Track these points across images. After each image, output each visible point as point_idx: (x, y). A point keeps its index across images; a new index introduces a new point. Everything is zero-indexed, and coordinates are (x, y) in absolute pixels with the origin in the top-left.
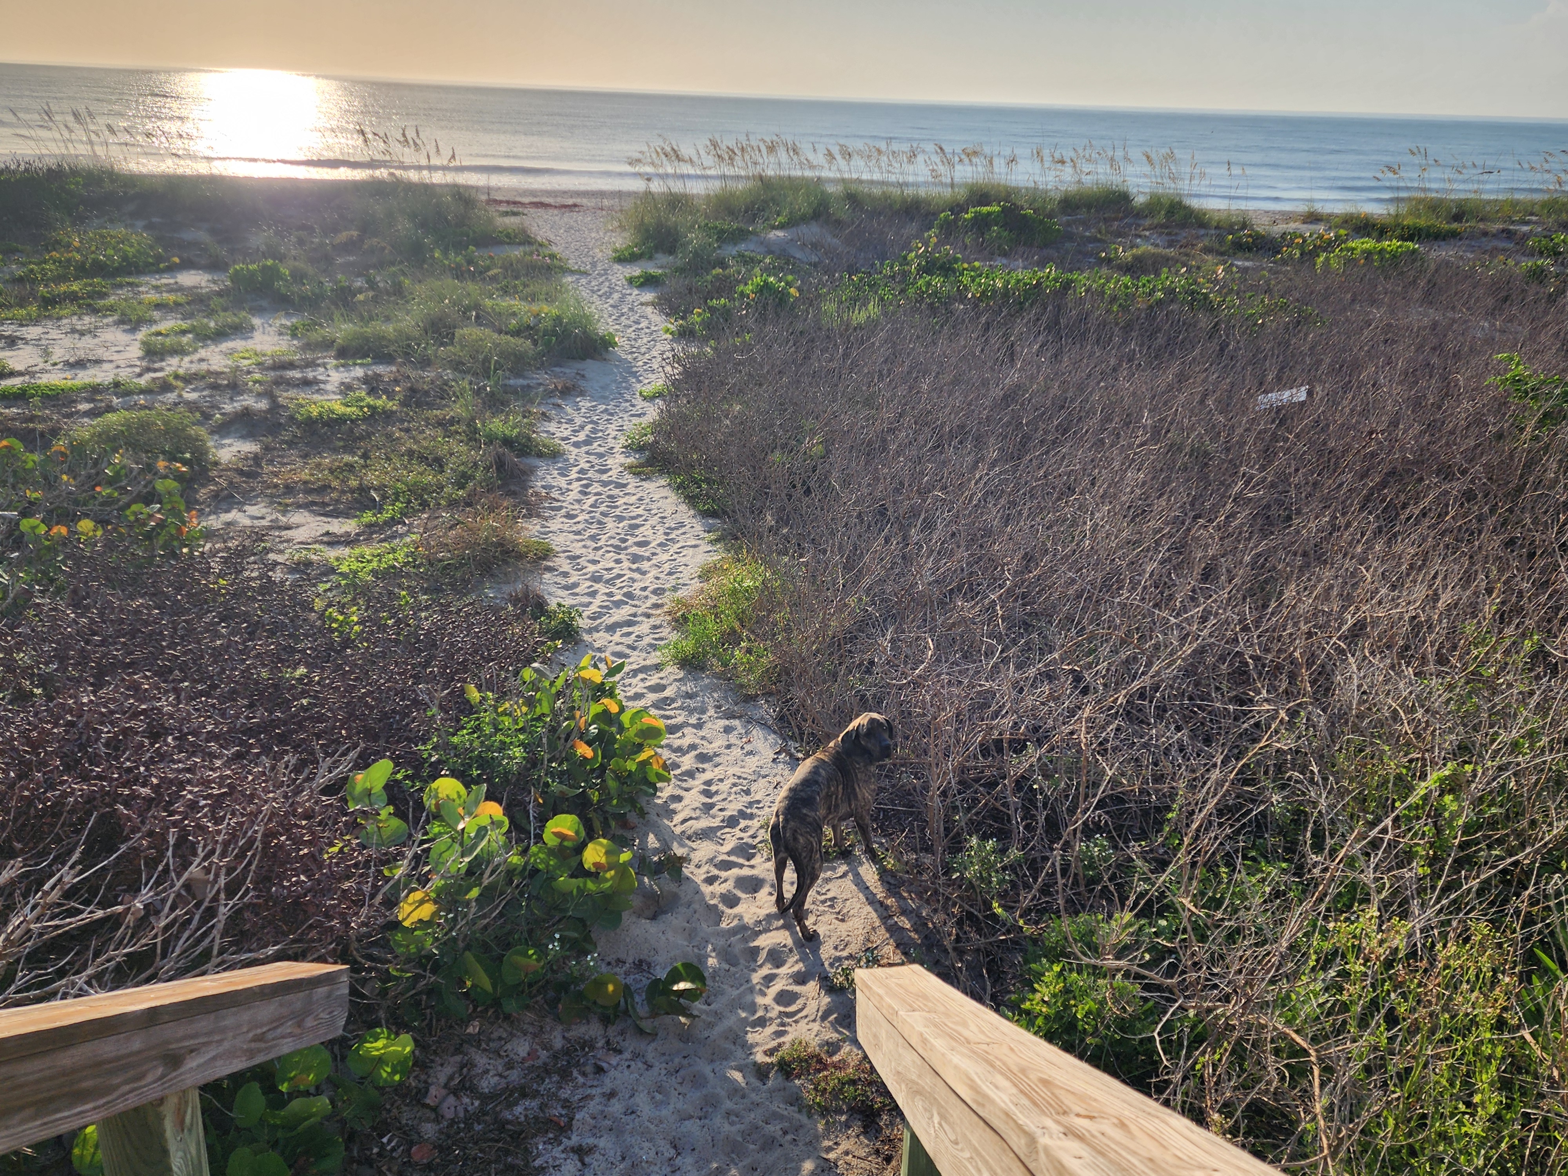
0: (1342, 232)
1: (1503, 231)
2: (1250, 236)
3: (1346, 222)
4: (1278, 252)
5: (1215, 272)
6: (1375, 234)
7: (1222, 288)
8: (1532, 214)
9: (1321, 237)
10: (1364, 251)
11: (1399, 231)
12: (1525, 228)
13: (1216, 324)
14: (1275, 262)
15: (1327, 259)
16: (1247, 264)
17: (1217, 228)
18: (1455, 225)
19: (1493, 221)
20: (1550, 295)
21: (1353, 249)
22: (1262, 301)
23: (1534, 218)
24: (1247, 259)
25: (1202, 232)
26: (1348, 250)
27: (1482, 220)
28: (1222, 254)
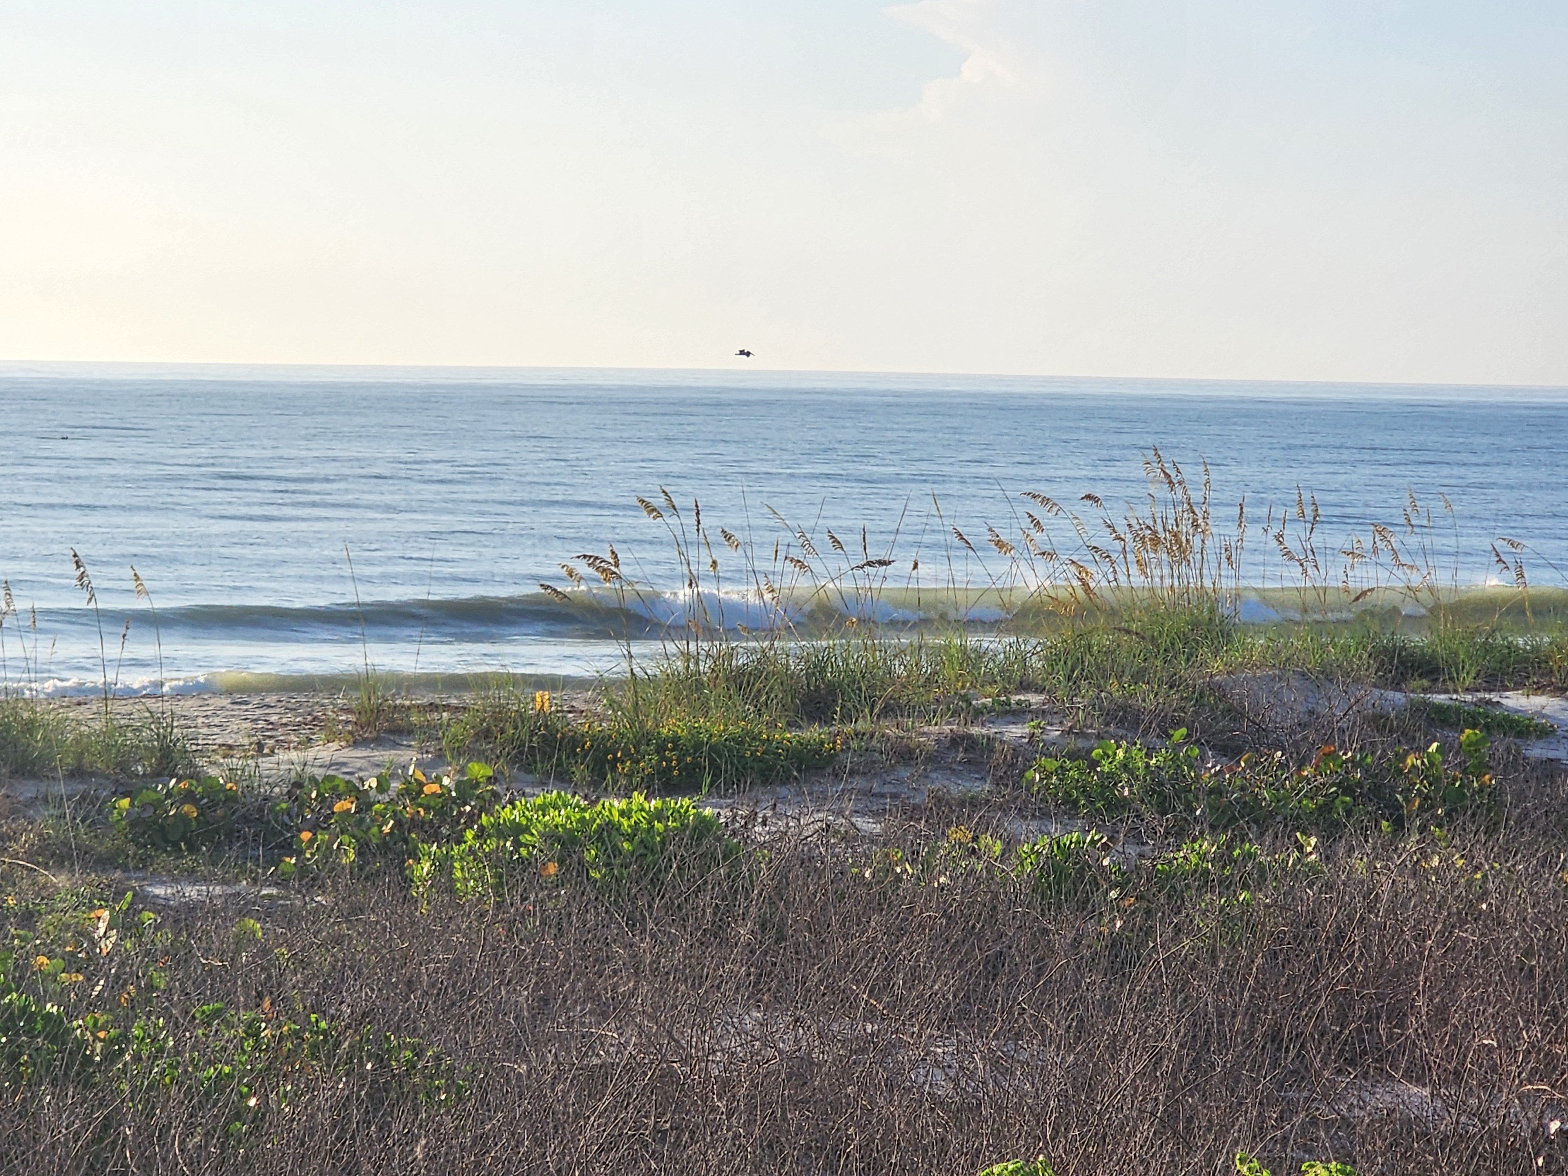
0: (479, 770)
1: (955, 741)
2: (189, 797)
3: (486, 735)
4: (288, 847)
5: (84, 934)
6: (580, 772)
7: (117, 983)
8: (1025, 686)
9: (413, 791)
10: (552, 836)
11: (649, 763)
12: (1015, 732)
13: (106, 1125)
14: (281, 882)
15: (443, 866)
16: (192, 892)
17: (77, 773)
18: (814, 733)
19: (925, 714)
20: (1115, 943)
21: (518, 830)
22: (253, 1032)
23: (1034, 699)
24: (192, 876)
25: (27, 790)
26: (501, 831)
27: (888, 711)
28: (105, 862)
